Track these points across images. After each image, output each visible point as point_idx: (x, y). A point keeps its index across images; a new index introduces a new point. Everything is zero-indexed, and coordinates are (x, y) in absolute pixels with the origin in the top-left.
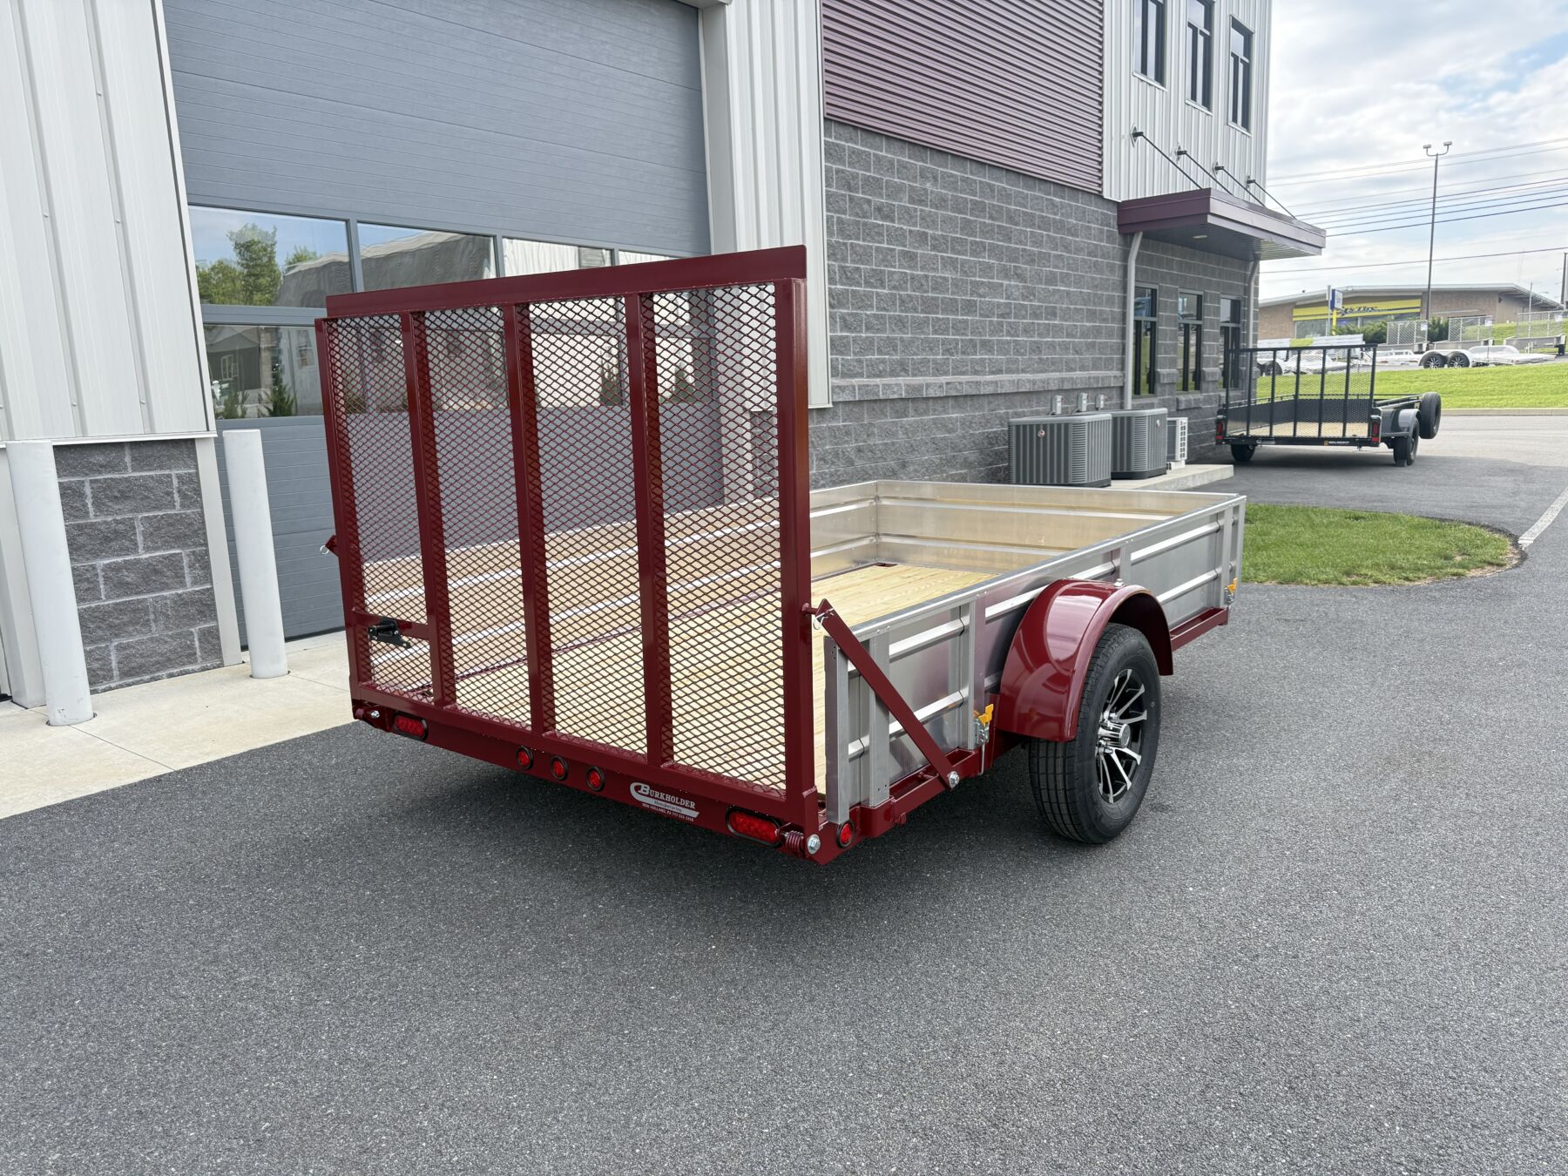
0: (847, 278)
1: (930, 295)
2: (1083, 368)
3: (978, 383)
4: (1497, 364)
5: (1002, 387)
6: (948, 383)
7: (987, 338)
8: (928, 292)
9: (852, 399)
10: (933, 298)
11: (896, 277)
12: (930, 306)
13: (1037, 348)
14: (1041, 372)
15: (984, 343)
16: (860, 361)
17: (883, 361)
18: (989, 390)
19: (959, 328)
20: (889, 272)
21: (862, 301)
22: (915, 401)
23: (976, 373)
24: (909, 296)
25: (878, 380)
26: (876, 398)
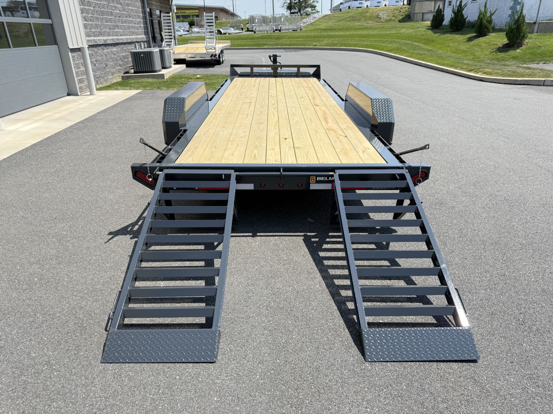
0: (83, 4)
1: (102, 10)
2: (140, 34)
3: (118, 39)
4: (229, 34)
5: (124, 40)
6: (112, 39)
7: (117, 24)
8: (101, 9)
9: (92, 44)
10: (103, 11)
11: (94, 3)
12: (103, 13)
13: (129, 28)
14: (131, 35)
15: (117, 26)
16: (91, 32)
17: (96, 32)
18: (120, 41)
19: (110, 20)
20: (92, 2)
21: (87, 11)
22: (106, 45)
23: (117, 36)
24: (98, 10)
25: (96, 38)
26: (97, 44)
